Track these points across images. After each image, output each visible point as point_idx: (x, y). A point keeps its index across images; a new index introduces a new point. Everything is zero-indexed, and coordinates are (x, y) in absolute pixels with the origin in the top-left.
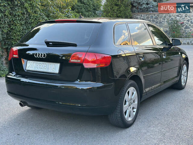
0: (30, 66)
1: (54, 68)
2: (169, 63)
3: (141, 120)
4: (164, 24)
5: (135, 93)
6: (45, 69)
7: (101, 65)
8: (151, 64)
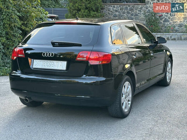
0: (37, 64)
1: (61, 65)
2: (153, 60)
3: (134, 112)
4: (140, 17)
5: (130, 87)
6: (52, 66)
7: (104, 62)
8: (136, 61)
